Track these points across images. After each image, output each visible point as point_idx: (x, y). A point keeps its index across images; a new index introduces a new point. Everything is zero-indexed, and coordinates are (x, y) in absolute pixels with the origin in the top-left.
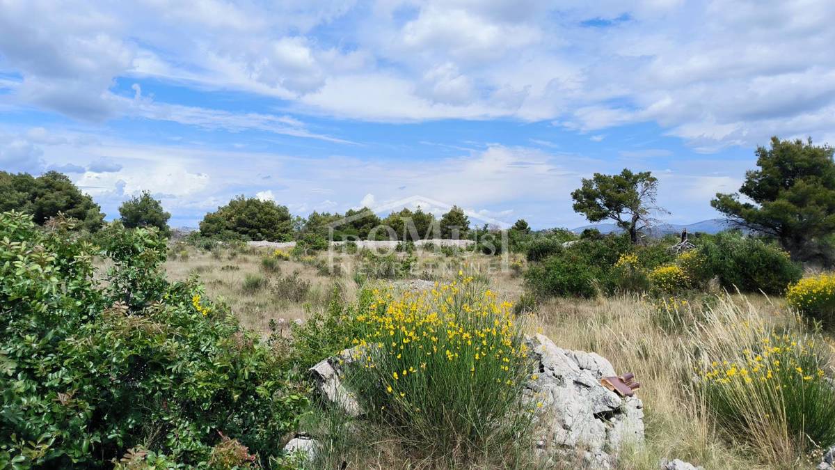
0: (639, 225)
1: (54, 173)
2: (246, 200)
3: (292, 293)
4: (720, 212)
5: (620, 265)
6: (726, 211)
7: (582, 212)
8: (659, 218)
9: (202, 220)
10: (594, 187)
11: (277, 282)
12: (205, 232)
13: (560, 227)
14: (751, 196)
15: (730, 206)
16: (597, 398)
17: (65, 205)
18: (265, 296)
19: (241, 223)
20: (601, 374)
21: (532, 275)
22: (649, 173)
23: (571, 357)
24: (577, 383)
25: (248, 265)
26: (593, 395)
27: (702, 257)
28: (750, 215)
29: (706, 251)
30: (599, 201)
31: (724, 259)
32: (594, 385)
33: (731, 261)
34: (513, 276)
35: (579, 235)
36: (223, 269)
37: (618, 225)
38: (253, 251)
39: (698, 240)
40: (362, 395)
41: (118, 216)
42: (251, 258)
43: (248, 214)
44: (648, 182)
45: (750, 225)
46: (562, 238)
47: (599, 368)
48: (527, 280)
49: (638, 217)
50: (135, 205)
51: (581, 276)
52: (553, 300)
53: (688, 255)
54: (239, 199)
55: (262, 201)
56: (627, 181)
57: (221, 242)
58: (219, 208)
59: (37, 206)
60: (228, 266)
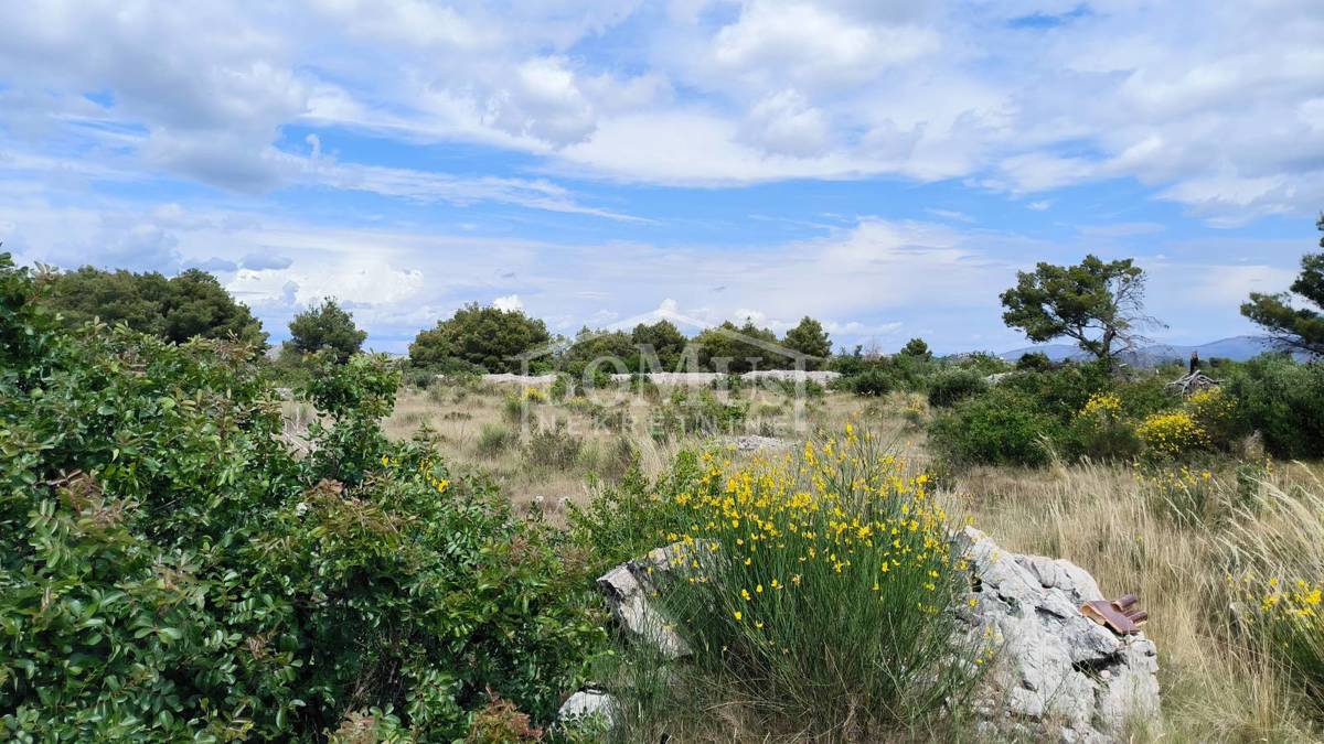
0: (1115, 346)
1: (195, 271)
2: (480, 309)
3: (555, 455)
4: (1258, 324)
5: (1089, 412)
6: (1267, 323)
7: (1019, 326)
8: (1148, 334)
9: (413, 342)
10: (1038, 286)
11: (532, 438)
12: (418, 361)
13: (980, 350)
14: (1311, 298)
15: (1275, 315)
16: (1077, 637)
17: (210, 320)
18: (512, 460)
19: (472, 346)
20: (1078, 596)
21: (941, 427)
22: (1129, 261)
23: (1026, 566)
24: (1042, 611)
25: (484, 412)
26: (1069, 631)
27: (1229, 399)
28: (1311, 329)
29: (1236, 389)
30: (1046, 307)
31: (1270, 403)
32: (1071, 615)
33: (1283, 406)
34: (907, 431)
35: (1013, 363)
36: (446, 417)
37: (1081, 345)
38: (489, 390)
39: (1217, 370)
40: (686, 625)
41: (288, 336)
42: (488, 400)
43: (483, 331)
44: (1129, 276)
45: (1312, 346)
46: (985, 368)
47: (1075, 586)
48: (932, 437)
49: (1114, 334)
50: (314, 319)
51: (1024, 431)
52: (977, 470)
53: (1205, 397)
54: (472, 310)
55: (504, 311)
56: (1093, 274)
57: (441, 376)
58: (439, 322)
59: (171, 322)
60: (453, 414)
